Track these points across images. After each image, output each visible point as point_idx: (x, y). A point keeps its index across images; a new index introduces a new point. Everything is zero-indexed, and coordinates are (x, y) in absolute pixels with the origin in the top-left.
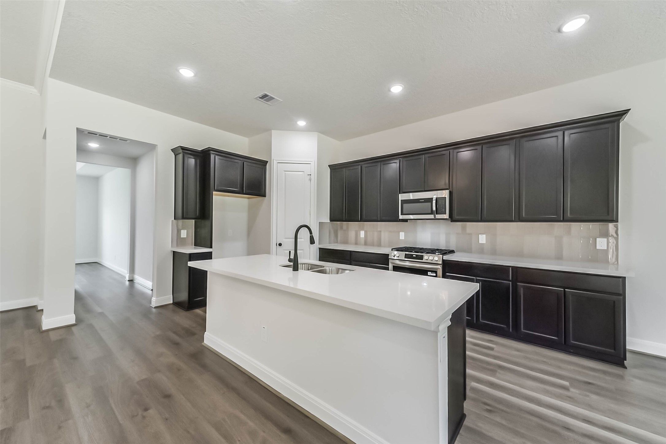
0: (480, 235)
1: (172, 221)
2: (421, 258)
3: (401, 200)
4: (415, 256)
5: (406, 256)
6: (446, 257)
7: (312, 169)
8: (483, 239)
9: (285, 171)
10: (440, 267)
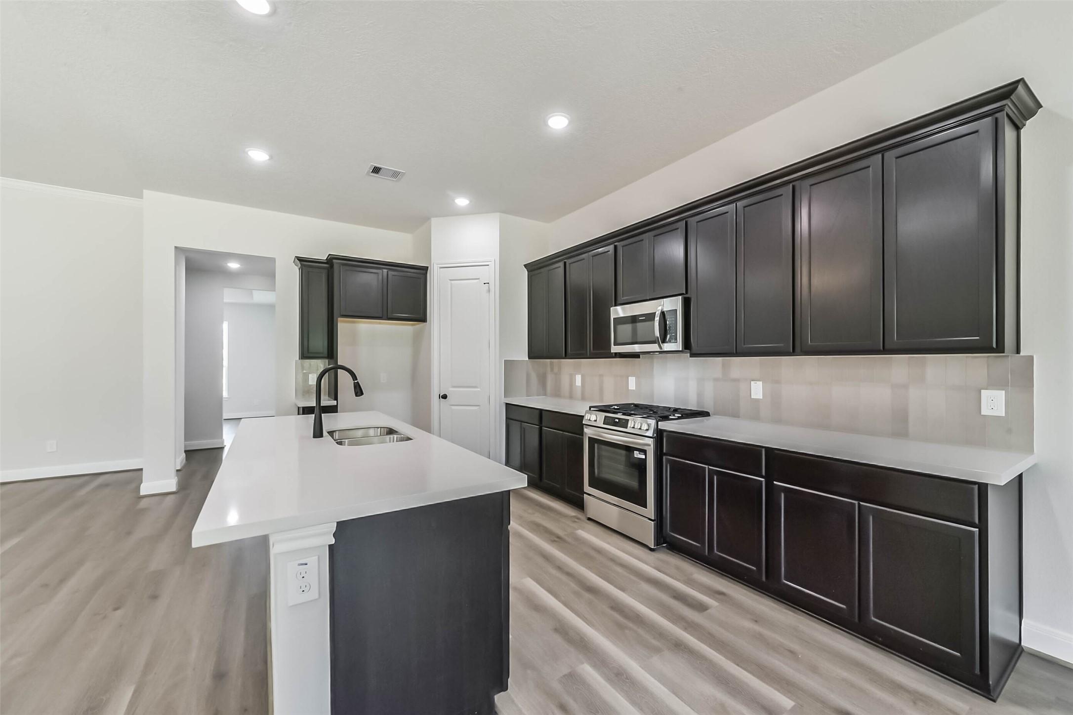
0: (752, 382)
1: (296, 361)
2: (624, 424)
3: (614, 318)
4: (617, 420)
5: (607, 421)
6: (663, 425)
7: (491, 273)
8: (757, 390)
9: (450, 280)
10: (650, 441)
